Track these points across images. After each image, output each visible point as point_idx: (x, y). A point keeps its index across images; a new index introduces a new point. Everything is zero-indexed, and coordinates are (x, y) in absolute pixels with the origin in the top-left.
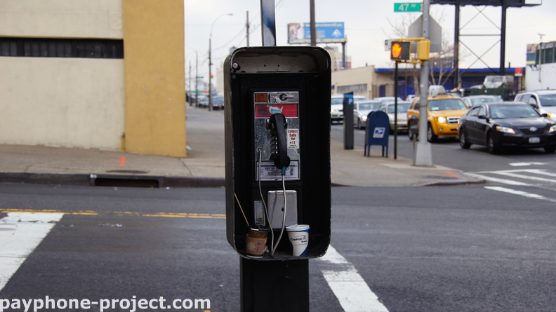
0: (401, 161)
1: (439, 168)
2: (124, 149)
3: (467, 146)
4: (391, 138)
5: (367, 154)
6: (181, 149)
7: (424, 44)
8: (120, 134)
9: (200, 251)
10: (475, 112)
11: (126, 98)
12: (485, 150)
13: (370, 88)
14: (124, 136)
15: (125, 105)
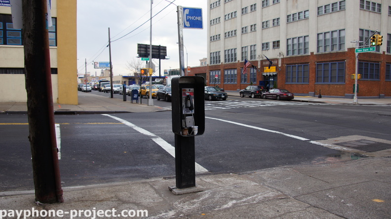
0: (143, 105)
1: (156, 106)
2: (58, 102)
3: (159, 100)
4: (139, 97)
5: (132, 103)
6: (76, 102)
7: (151, 70)
8: (56, 98)
9: (111, 134)
10: (161, 90)
11: (58, 86)
12: (165, 101)
13: (121, 82)
14: (58, 99)
15: (58, 89)
